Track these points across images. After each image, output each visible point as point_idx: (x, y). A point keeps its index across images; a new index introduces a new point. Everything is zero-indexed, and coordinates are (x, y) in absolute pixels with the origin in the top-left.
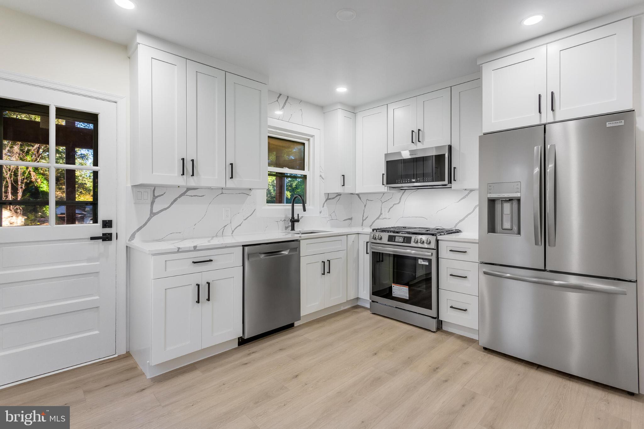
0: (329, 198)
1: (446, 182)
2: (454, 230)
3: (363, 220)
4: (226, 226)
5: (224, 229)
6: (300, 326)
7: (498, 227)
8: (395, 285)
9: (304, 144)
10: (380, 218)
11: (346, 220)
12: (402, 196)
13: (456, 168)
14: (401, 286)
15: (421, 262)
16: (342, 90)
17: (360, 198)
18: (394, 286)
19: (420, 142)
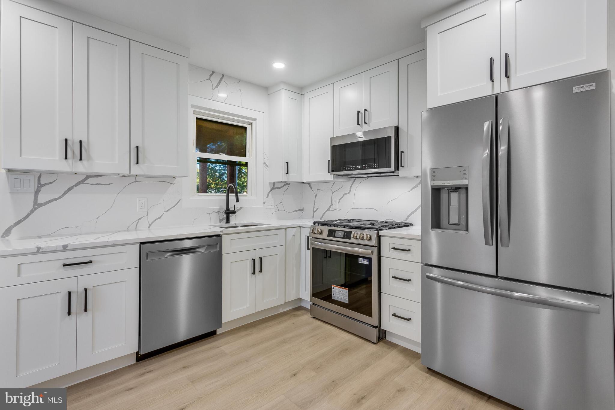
0: (274, 187)
1: (392, 169)
2: (403, 224)
3: (314, 212)
4: (141, 219)
5: (138, 222)
6: (224, 334)
7: (444, 221)
8: (335, 286)
9: (245, 128)
10: (330, 209)
11: (296, 211)
12: (352, 184)
13: (403, 152)
14: (341, 288)
15: (361, 261)
16: (279, 65)
17: (311, 188)
18: (333, 288)
19: (366, 123)
